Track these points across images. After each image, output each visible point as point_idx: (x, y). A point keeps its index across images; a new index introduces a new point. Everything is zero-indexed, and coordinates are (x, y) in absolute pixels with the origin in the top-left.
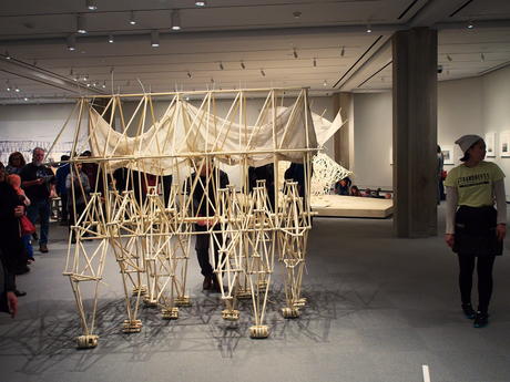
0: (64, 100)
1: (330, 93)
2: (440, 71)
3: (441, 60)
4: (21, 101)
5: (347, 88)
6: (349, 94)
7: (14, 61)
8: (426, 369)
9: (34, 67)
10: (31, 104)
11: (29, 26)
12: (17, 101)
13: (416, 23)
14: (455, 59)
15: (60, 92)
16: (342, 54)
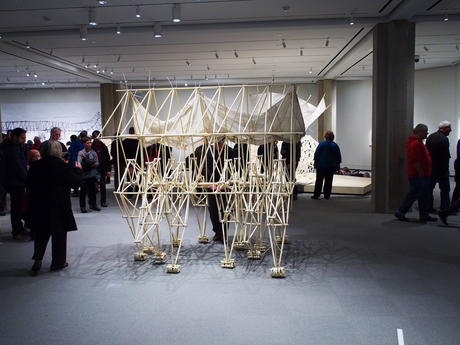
0: (77, 85)
1: (315, 80)
2: (417, 61)
3: (418, 50)
4: (39, 86)
5: (330, 76)
6: (333, 81)
7: (34, 50)
8: (400, 332)
9: (50, 55)
10: (48, 89)
11: (46, 19)
12: (35, 86)
13: (395, 17)
14: (431, 49)
15: (73, 78)
16: (327, 45)
